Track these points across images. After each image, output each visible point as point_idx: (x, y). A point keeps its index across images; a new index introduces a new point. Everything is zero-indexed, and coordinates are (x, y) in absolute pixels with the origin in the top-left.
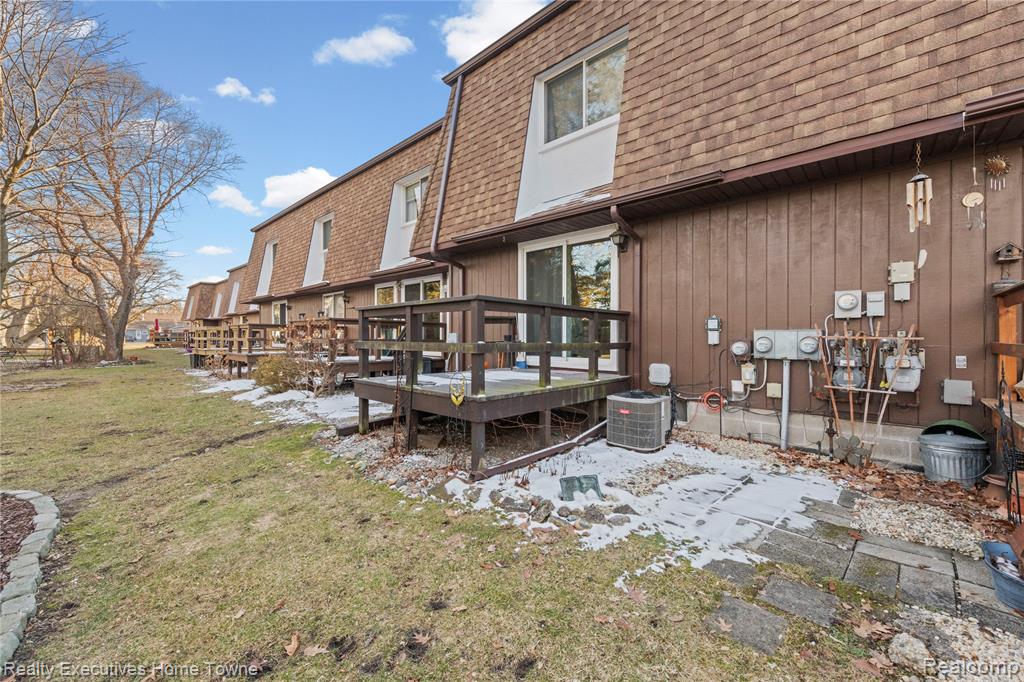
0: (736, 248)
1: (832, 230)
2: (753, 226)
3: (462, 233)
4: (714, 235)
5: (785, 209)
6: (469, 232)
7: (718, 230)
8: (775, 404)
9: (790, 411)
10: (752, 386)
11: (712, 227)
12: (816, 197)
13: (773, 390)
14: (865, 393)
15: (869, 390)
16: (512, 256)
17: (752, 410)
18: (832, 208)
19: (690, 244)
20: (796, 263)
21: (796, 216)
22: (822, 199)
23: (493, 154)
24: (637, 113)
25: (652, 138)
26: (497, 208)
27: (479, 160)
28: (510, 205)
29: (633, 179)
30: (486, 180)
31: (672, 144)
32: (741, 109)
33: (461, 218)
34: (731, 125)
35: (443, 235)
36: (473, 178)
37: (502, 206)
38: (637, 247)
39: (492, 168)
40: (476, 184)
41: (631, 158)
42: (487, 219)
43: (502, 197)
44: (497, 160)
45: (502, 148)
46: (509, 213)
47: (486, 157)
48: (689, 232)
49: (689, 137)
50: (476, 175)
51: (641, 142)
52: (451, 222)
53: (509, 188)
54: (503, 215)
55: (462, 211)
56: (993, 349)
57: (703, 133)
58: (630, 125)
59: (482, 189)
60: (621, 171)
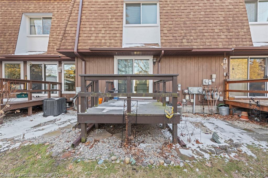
0: (184, 67)
1: (202, 66)
2: (187, 63)
3: (93, 47)
4: (179, 63)
5: (194, 60)
6: (98, 47)
7: (180, 63)
8: (192, 104)
9: (195, 105)
10: (188, 100)
11: (178, 61)
12: (199, 59)
13: (192, 101)
14: (213, 100)
15: (214, 99)
16: (111, 59)
17: (187, 106)
18: (202, 62)
19: (173, 65)
20: (196, 72)
21: (196, 62)
22: (200, 59)
23: (107, 20)
24: (165, 26)
25: (171, 35)
26: (112, 41)
27: (99, 20)
28: (119, 41)
29: (167, 44)
30: (104, 29)
31: (178, 38)
32: (193, 34)
33: (91, 41)
34: (192, 38)
35: (81, 46)
36: (96, 26)
37: (115, 41)
38: (159, 64)
39: (107, 26)
40: (99, 29)
41: (166, 38)
42: (108, 44)
43: (115, 38)
44: (109, 23)
45: (112, 20)
46: (119, 44)
47: (103, 20)
48: (173, 62)
49: (182, 37)
50: (98, 26)
51: (168, 35)
52: (85, 41)
53: (118, 35)
54: (116, 45)
55: (92, 38)
56: (225, 91)
57: (185, 37)
58: (164, 28)
59: (103, 32)
60: (163, 41)
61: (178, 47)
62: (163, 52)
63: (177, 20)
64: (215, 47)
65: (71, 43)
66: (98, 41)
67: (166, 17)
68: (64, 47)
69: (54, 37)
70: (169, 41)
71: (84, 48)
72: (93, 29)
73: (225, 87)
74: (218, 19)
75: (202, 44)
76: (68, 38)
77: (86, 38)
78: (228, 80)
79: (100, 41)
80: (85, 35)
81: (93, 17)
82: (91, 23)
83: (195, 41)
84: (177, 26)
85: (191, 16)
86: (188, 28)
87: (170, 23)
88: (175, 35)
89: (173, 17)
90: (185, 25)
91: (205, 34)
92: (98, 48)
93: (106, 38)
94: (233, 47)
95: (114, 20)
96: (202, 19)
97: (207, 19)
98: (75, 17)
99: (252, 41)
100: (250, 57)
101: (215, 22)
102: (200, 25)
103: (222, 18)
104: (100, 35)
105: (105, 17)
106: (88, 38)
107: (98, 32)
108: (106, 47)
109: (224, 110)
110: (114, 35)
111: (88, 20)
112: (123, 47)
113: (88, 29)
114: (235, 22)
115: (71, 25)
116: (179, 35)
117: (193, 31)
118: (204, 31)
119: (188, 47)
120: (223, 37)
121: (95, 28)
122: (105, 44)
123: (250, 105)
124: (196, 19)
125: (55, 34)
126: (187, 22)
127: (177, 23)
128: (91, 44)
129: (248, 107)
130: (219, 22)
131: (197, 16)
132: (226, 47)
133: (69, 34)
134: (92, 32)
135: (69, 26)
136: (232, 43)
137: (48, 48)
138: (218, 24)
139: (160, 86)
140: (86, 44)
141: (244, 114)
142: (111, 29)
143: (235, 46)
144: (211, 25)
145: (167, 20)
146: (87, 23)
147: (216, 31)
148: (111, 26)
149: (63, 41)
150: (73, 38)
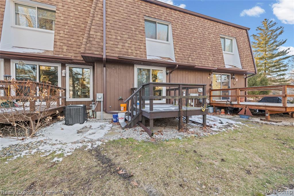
8: (192, 106)
13: (192, 104)
23: (131, 32)
24: (177, 45)
25: (181, 53)
26: (138, 52)
27: (124, 30)
28: (143, 53)
29: (180, 60)
30: (130, 40)
31: (186, 56)
32: (195, 55)
33: (118, 50)
34: (194, 57)
35: (109, 53)
36: (122, 36)
37: (140, 52)
38: (171, 74)
39: (132, 37)
40: (124, 39)
41: (178, 55)
42: (134, 54)
43: (140, 49)
44: (134, 35)
45: (135, 32)
46: (144, 56)
47: (127, 31)
48: (180, 74)
49: (188, 56)
50: (123, 35)
51: (179, 53)
52: (113, 49)
53: (142, 47)
54: (142, 55)
55: (119, 46)
56: (210, 96)
57: (190, 56)
58: (176, 47)
59: (129, 42)
60: (176, 57)
61: (186, 63)
62: (177, 66)
63: (184, 42)
64: (207, 66)
65: (97, 49)
66: (125, 50)
67: (177, 39)
68: (90, 52)
69: (61, 35)
70: (180, 58)
71: (112, 55)
72: (119, 38)
73: (210, 94)
74: (207, 46)
75: (200, 63)
76: (94, 43)
77: (113, 46)
78: (212, 89)
79: (127, 50)
80: (112, 43)
81: (118, 26)
82: (116, 31)
83: (196, 60)
84: (185, 47)
85: (193, 41)
86: (192, 50)
87: (180, 43)
88: (184, 54)
89: (181, 39)
90: (190, 47)
91: (202, 56)
92: (126, 56)
93: (132, 48)
94: (216, 67)
95: (137, 33)
96: (199, 45)
97: (202, 45)
98: (98, 21)
99: (224, 64)
100: (222, 74)
101: (206, 48)
102: (198, 49)
103: (209, 46)
104: (126, 45)
105: (130, 29)
106: (115, 46)
107: (124, 42)
108: (133, 57)
109: (211, 109)
110: (139, 47)
111: (112, 28)
112: (148, 59)
113: (114, 37)
114: (216, 50)
115: (96, 30)
116: (187, 54)
117: (195, 53)
118: (201, 53)
119: (192, 64)
120: (211, 59)
121: (121, 37)
122: (131, 54)
123: (227, 104)
124: (195, 44)
125: (62, 32)
126: (191, 45)
127: (184, 44)
128: (119, 52)
129: (225, 106)
130: (208, 49)
131: (196, 42)
132: (213, 66)
133: (94, 39)
134: (118, 41)
135: (93, 30)
136: (216, 64)
137: (54, 48)
138: (208, 50)
139: (177, 92)
140: (113, 52)
141: (223, 110)
142: (136, 41)
143: (217, 66)
144: (204, 50)
145: (178, 41)
146: (112, 31)
147: (207, 54)
148: (136, 38)
149: (88, 45)
150: (99, 43)
